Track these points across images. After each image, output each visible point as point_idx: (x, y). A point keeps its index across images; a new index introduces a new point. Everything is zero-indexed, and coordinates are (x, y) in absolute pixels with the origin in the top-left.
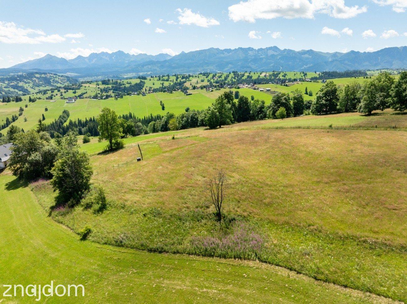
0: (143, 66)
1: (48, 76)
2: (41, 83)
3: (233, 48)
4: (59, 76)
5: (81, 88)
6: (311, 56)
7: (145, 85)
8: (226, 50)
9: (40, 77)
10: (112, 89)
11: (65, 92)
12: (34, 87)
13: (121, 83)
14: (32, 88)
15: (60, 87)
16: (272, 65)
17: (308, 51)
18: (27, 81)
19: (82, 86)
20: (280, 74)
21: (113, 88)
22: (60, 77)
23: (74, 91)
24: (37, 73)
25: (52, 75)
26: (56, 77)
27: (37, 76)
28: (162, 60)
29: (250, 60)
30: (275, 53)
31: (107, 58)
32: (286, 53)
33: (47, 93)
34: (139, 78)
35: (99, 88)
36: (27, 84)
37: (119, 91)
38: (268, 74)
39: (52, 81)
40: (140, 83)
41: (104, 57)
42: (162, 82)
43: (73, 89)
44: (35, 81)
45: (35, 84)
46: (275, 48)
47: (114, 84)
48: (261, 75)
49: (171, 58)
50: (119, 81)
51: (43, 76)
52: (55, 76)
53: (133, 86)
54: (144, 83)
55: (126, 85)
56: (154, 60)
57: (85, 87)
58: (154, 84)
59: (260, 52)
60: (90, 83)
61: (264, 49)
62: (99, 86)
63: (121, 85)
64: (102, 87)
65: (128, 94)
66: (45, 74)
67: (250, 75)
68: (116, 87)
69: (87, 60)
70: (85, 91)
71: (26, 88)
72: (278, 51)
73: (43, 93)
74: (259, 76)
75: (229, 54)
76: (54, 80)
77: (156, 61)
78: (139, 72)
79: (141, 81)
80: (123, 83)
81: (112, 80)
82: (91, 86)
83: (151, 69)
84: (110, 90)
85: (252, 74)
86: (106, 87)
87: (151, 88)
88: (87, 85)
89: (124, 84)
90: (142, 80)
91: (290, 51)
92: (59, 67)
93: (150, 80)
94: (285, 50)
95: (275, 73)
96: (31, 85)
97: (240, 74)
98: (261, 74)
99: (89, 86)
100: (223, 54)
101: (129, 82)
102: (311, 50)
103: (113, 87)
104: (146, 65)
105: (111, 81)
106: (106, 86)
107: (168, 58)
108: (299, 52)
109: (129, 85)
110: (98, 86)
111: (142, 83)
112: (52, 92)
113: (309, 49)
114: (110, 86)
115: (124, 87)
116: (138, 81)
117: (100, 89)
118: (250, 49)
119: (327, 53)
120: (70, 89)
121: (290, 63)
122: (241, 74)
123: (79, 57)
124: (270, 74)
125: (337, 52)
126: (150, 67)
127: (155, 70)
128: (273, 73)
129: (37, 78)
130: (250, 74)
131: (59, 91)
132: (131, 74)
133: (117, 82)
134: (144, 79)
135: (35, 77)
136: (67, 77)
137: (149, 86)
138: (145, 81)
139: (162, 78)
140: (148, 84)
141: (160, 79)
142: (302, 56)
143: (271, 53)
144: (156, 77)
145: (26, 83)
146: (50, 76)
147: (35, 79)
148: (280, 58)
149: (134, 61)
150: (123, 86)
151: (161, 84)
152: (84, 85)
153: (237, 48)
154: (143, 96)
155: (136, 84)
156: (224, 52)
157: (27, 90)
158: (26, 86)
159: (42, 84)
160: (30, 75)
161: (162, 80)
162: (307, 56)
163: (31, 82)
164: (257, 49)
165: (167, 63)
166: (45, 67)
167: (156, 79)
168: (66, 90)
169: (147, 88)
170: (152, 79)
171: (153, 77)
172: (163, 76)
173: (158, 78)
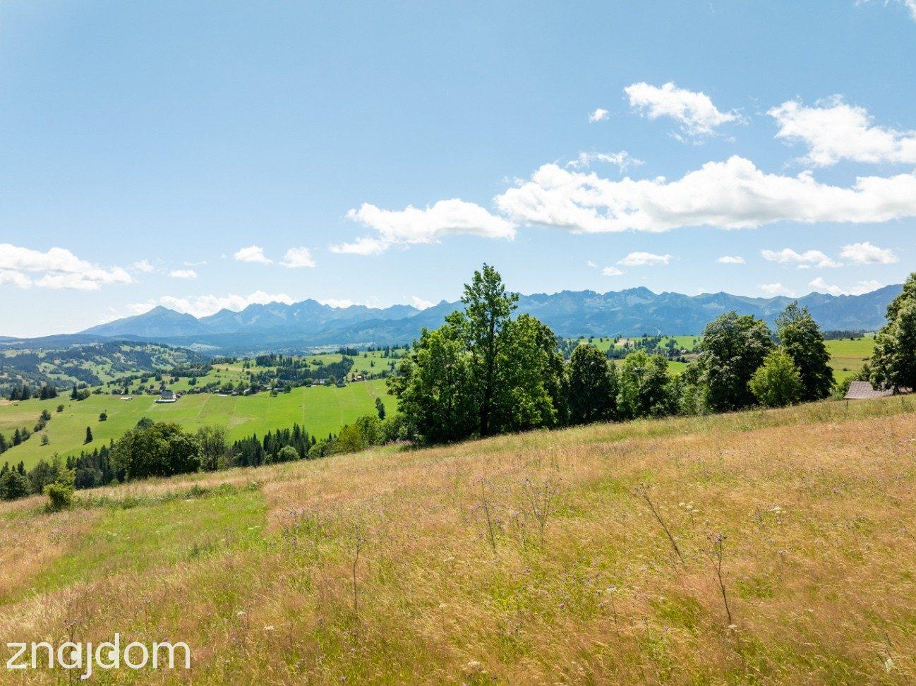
0: (356, 331)
1: (148, 349)
2: (130, 363)
3: (549, 293)
4: (172, 349)
5: (209, 372)
6: (724, 307)
7: (353, 368)
8: (536, 297)
9: (131, 351)
10: (277, 375)
11: (172, 382)
13: (298, 362)
14: (109, 374)
15: (164, 372)
16: (637, 326)
17: (716, 296)
18: (100, 360)
19: (211, 369)
20: (659, 340)
21: (280, 374)
22: (172, 353)
23: (191, 379)
24: (125, 343)
25: (156, 348)
26: (165, 352)
27: (126, 348)
28: (398, 317)
29: (587, 317)
30: (644, 302)
31: (283, 316)
32: (667, 300)
33: (132, 384)
34: (342, 352)
35: (248, 373)
36: (100, 367)
37: (293, 379)
38: (632, 342)
40: (342, 362)
41: (275, 313)
42: (391, 361)
43: (189, 376)
44: (119, 359)
45: (117, 365)
46: (643, 292)
47: (283, 364)
48: (615, 345)
49: (418, 313)
50: (295, 359)
51: (138, 348)
52: (162, 350)
53: (325, 370)
54: (352, 362)
55: (309, 366)
56: (381, 317)
57: (218, 371)
58: (372, 365)
59: (609, 300)
60: (231, 363)
61: (618, 294)
62: (248, 370)
63: (299, 367)
64: (256, 370)
65: (305, 384)
66: (142, 344)
67: (592, 344)
68: (286, 371)
69: (239, 319)
70: (216, 380)
71: (95, 374)
72: (649, 297)
73: (122, 383)
74: (612, 346)
75: (542, 305)
77: (386, 319)
78: (347, 342)
79: (345, 359)
80: (304, 362)
81: (281, 357)
82: (231, 368)
83: (373, 336)
84: (272, 377)
85: (596, 341)
86: (264, 372)
87: (366, 373)
88: (223, 367)
89: (305, 366)
90: (346, 356)
91: (677, 296)
92: (179, 333)
93: (366, 356)
94: (665, 294)
95: (649, 339)
96: (107, 367)
97: (568, 342)
98: (616, 342)
99: (227, 370)
100: (530, 304)
101: (318, 361)
102: (722, 293)
103: (279, 371)
104: (363, 329)
105: (278, 359)
106: (265, 369)
107: (413, 314)
108: (695, 299)
109: (318, 367)
110: (246, 370)
111: (346, 363)
112: (143, 381)
113: (718, 291)
114: (274, 369)
115: (306, 370)
116: (338, 359)
117: (249, 376)
118: (589, 294)
119: (760, 299)
120: (184, 375)
121: (678, 321)
122: (570, 343)
123: (224, 312)
124: (637, 342)
125: (780, 297)
126: (371, 331)
127: (383, 338)
128: (644, 340)
129: (125, 353)
130: (590, 341)
131: (158, 379)
132: (329, 346)
133: (290, 361)
134: (352, 355)
135: (120, 351)
136: (188, 351)
137: (361, 369)
138: (354, 358)
139: (393, 351)
140: (360, 364)
141: (387, 355)
142: (704, 306)
143: (634, 300)
144: (379, 349)
145: (98, 363)
146: (153, 349)
147: (119, 355)
148: (655, 312)
149: (338, 320)
150: (304, 369)
151: (389, 364)
152: (216, 367)
153: (560, 291)
154: (338, 387)
155: (334, 365)
156: (532, 301)
157: (97, 378)
158: (96, 370)
159: (132, 366)
160: (110, 347)
161: (393, 357)
162: (713, 305)
163: (109, 361)
164: (603, 293)
165: (409, 325)
166: (148, 333)
167: (378, 354)
168: (174, 378)
169: (356, 374)
170: (369, 353)
171: (373, 350)
172: (396, 348)
173: (383, 352)
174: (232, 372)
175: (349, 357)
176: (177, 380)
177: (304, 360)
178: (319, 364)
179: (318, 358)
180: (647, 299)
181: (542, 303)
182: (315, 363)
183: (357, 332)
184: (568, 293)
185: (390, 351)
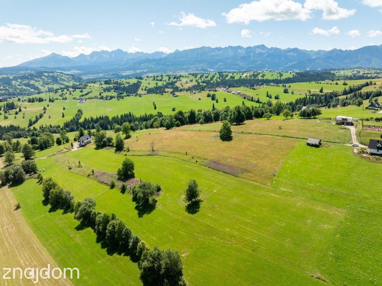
1: (55, 74)
2: (49, 81)
3: (223, 47)
4: (65, 74)
5: (87, 87)
6: (296, 54)
7: (142, 85)
8: (217, 49)
9: (48, 75)
11: (73, 91)
12: (44, 85)
13: (120, 82)
14: (42, 86)
15: (69, 87)
16: (258, 63)
17: (294, 49)
18: (37, 80)
19: (87, 86)
22: (66, 76)
23: (81, 90)
24: (45, 72)
26: (62, 76)
27: (46, 74)
29: (238, 58)
31: (107, 56)
32: (272, 52)
33: (58, 92)
34: (137, 78)
35: (102, 87)
36: (38, 83)
37: (120, 90)
38: (249, 75)
39: (59, 79)
40: (137, 83)
41: (104, 55)
42: (156, 82)
43: (80, 89)
44: (44, 79)
45: (45, 82)
46: (263, 47)
47: (115, 83)
48: (242, 76)
49: (166, 56)
51: (51, 74)
52: (61, 75)
53: (131, 86)
54: (141, 83)
55: (125, 84)
56: (150, 58)
57: (90, 86)
58: (149, 84)
59: (248, 50)
60: (95, 83)
61: (252, 48)
62: (102, 86)
63: (121, 85)
64: (105, 86)
65: (128, 95)
66: (52, 72)
67: (233, 76)
68: (116, 87)
69: (88, 58)
70: (90, 90)
71: (36, 86)
73: (54, 92)
75: (219, 53)
76: (60, 79)
79: (138, 81)
80: (123, 83)
81: (113, 80)
82: (95, 85)
83: (147, 66)
84: (111, 89)
85: (235, 74)
86: (108, 87)
87: (147, 87)
88: (92, 85)
89: (123, 84)
90: (138, 80)
91: (276, 49)
92: (63, 65)
93: (146, 80)
94: (272, 48)
95: (255, 73)
96: (41, 83)
97: (224, 74)
99: (93, 86)
100: (214, 52)
101: (128, 82)
102: (296, 48)
103: (114, 87)
104: (142, 63)
105: (112, 81)
106: (108, 86)
107: (164, 56)
108: (285, 51)
109: (128, 84)
110: (101, 86)
111: (139, 83)
112: (62, 91)
114: (112, 86)
116: (135, 81)
117: (103, 89)
118: (239, 47)
119: (312, 51)
120: (77, 88)
123: (82, 55)
125: (320, 50)
126: (146, 64)
127: (151, 67)
128: (253, 74)
129: (46, 76)
130: (233, 74)
131: (68, 90)
132: (129, 71)
133: (117, 82)
135: (44, 76)
136: (72, 75)
137: (145, 85)
138: (142, 81)
139: (157, 78)
140: (144, 83)
141: (154, 79)
142: (288, 54)
143: (258, 51)
144: (151, 77)
145: (37, 81)
146: (57, 75)
147: (44, 77)
148: (267, 56)
150: (123, 86)
151: (155, 84)
152: (89, 85)
153: (227, 46)
154: (140, 97)
155: (134, 84)
156: (215, 50)
158: (36, 84)
159: (51, 82)
160: (40, 74)
161: (156, 80)
162: (292, 53)
163: (41, 80)
164: (245, 47)
165: (163, 61)
166: (51, 65)
167: (151, 79)
169: (143, 88)
170: (147, 79)
171: (149, 77)
172: (157, 76)
173: (153, 78)
174: (96, 87)
175: (140, 80)
176: (75, 90)
177: (123, 82)
178: (128, 83)
179: (128, 81)
180: (264, 50)
181: (219, 51)
182: (127, 83)
183: (140, 65)
184: (231, 47)
185: (156, 78)
